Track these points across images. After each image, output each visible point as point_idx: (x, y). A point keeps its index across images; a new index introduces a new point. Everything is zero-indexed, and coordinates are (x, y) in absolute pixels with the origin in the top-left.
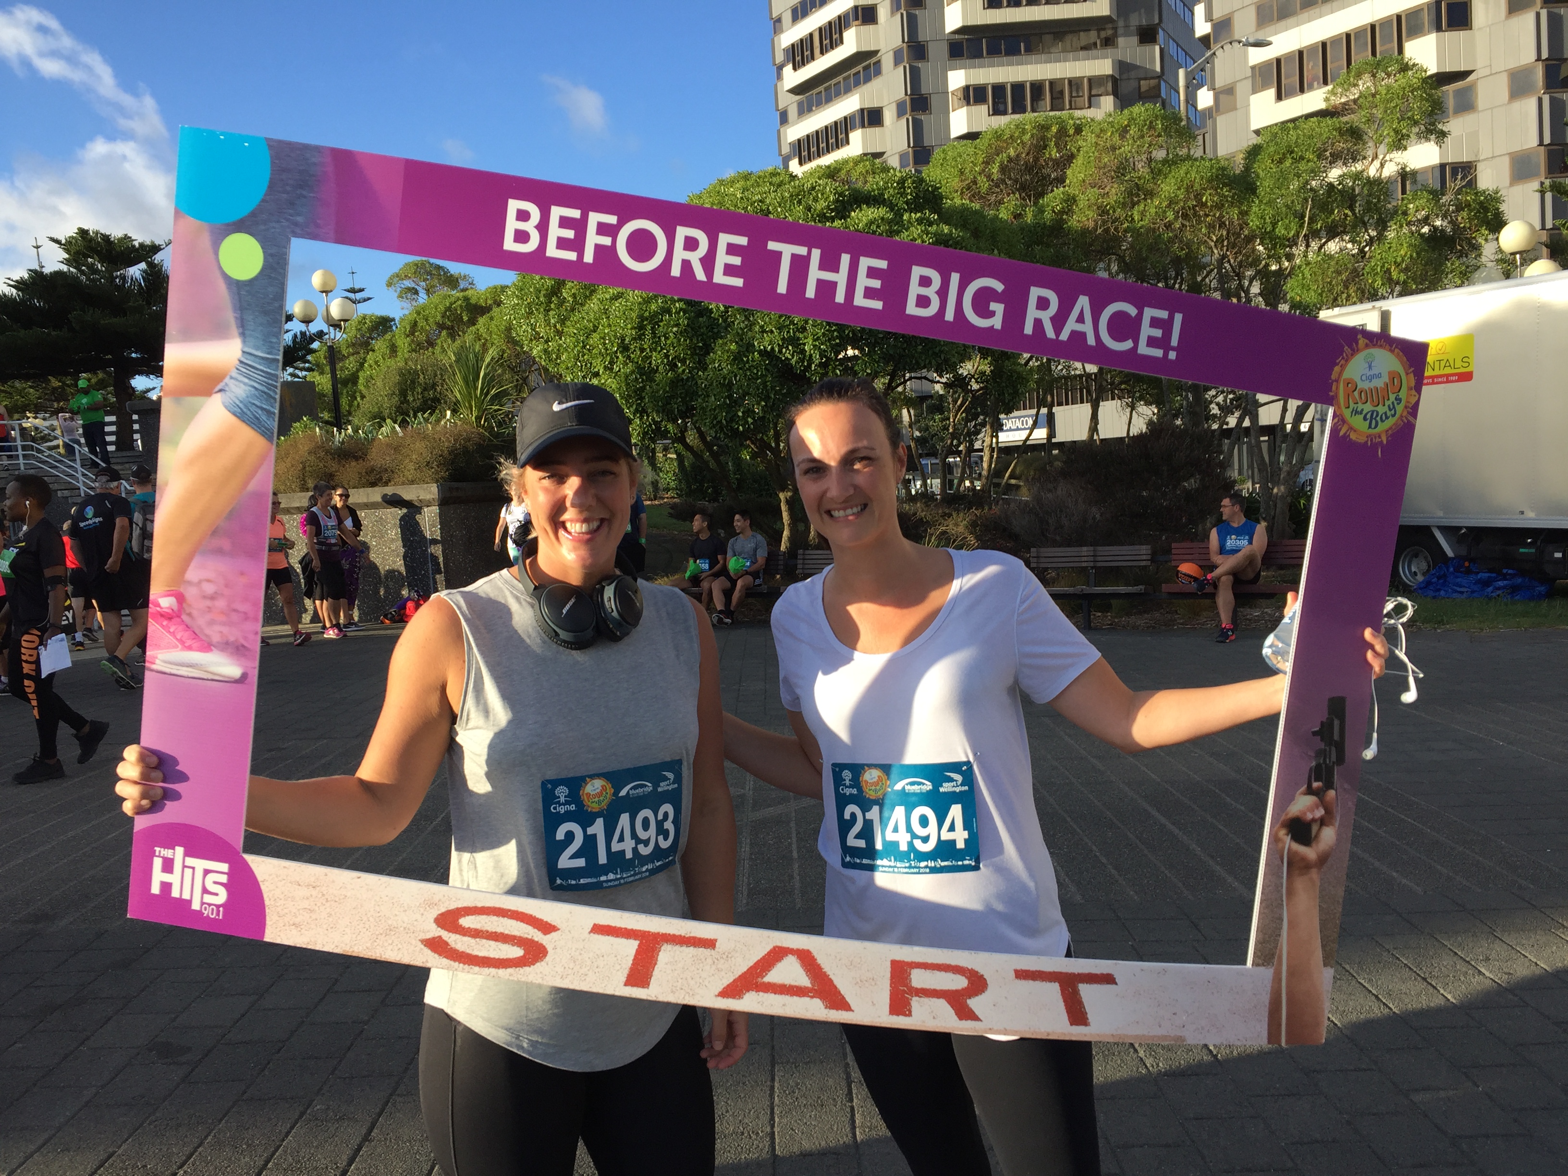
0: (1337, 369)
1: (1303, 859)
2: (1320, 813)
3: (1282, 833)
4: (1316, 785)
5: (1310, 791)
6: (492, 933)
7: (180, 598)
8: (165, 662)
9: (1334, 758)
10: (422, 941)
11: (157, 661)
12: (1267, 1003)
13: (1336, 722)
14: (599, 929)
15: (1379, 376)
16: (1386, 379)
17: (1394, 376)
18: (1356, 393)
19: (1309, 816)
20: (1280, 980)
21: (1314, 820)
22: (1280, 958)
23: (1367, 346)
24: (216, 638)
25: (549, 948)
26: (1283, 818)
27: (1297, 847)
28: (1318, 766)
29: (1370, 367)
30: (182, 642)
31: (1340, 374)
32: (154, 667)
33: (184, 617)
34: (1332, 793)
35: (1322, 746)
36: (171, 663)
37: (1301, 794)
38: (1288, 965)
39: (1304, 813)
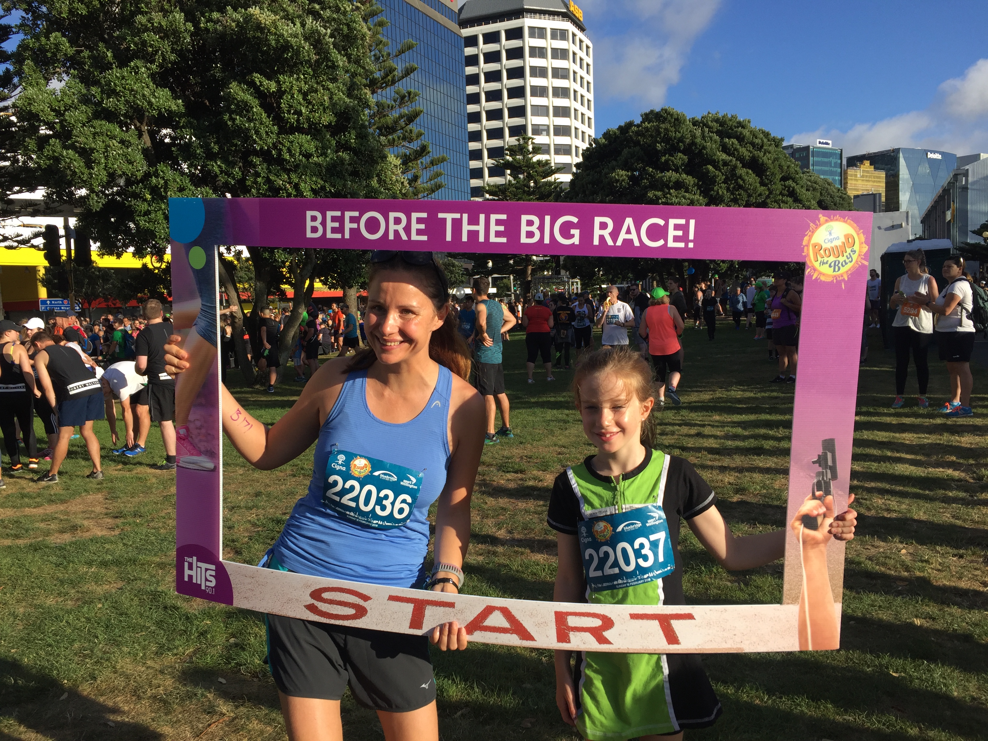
0: (806, 238)
1: (814, 539)
2: (823, 510)
3: (798, 524)
4: (818, 493)
5: (814, 497)
6: (340, 601)
7: (187, 429)
8: (183, 462)
9: (829, 476)
10: (305, 606)
11: (180, 462)
12: (797, 626)
13: (829, 455)
14: (393, 598)
15: (838, 238)
16: (843, 239)
17: (847, 237)
18: (822, 252)
19: (815, 513)
20: (804, 612)
21: (818, 515)
22: (803, 599)
23: (827, 221)
25: (368, 609)
26: (797, 515)
27: (807, 531)
28: (819, 482)
29: (830, 234)
30: (190, 451)
34: (830, 497)
35: (820, 469)
36: (186, 462)
37: (808, 499)
38: (809, 603)
39: (812, 511)
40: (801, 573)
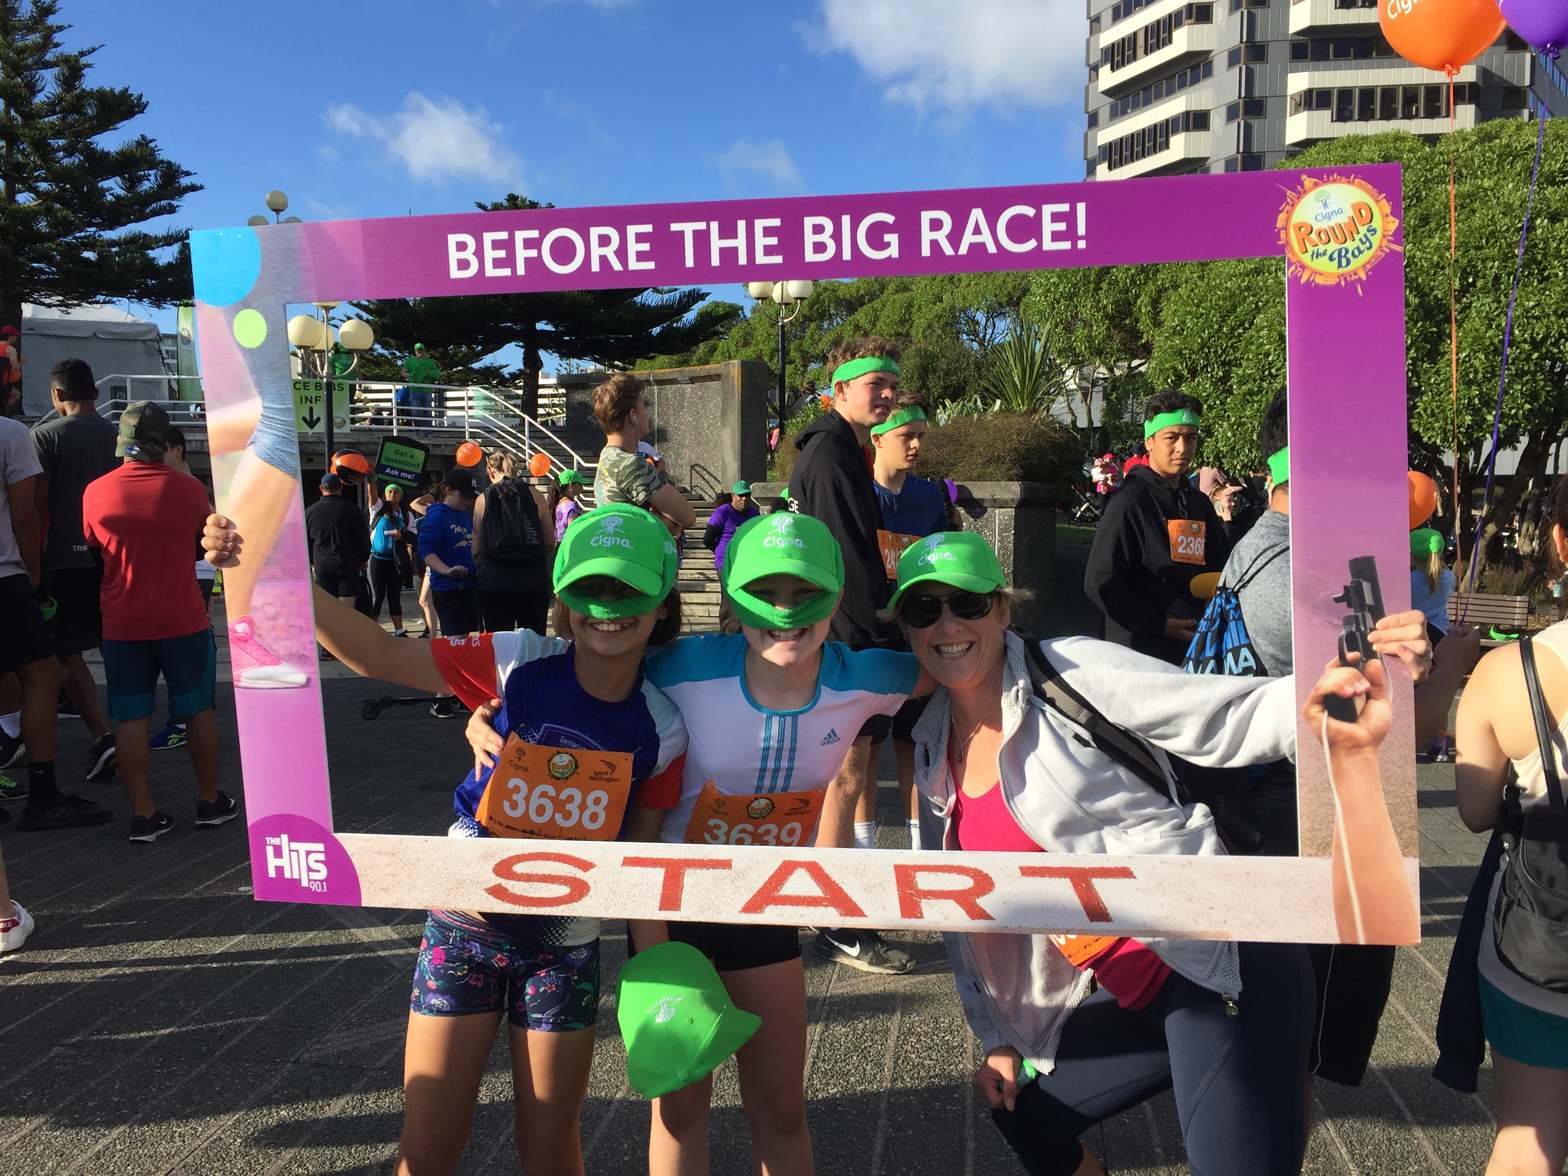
0: (1283, 215)
3: (1315, 709)
4: (1350, 655)
6: (541, 876)
7: (250, 622)
8: (248, 679)
10: (486, 890)
11: (242, 679)
13: (1367, 585)
14: (630, 862)
15: (1340, 211)
16: (1350, 212)
17: (1358, 208)
18: (1313, 236)
19: (1349, 690)
21: (1356, 694)
22: (1339, 849)
23: (1316, 185)
24: (282, 652)
25: (591, 884)
26: (1312, 693)
28: (1349, 635)
29: (1325, 205)
30: (258, 660)
31: (1288, 220)
32: (240, 684)
33: (256, 638)
34: (1373, 663)
35: (1351, 611)
36: (252, 679)
37: (1332, 666)
39: (1342, 687)
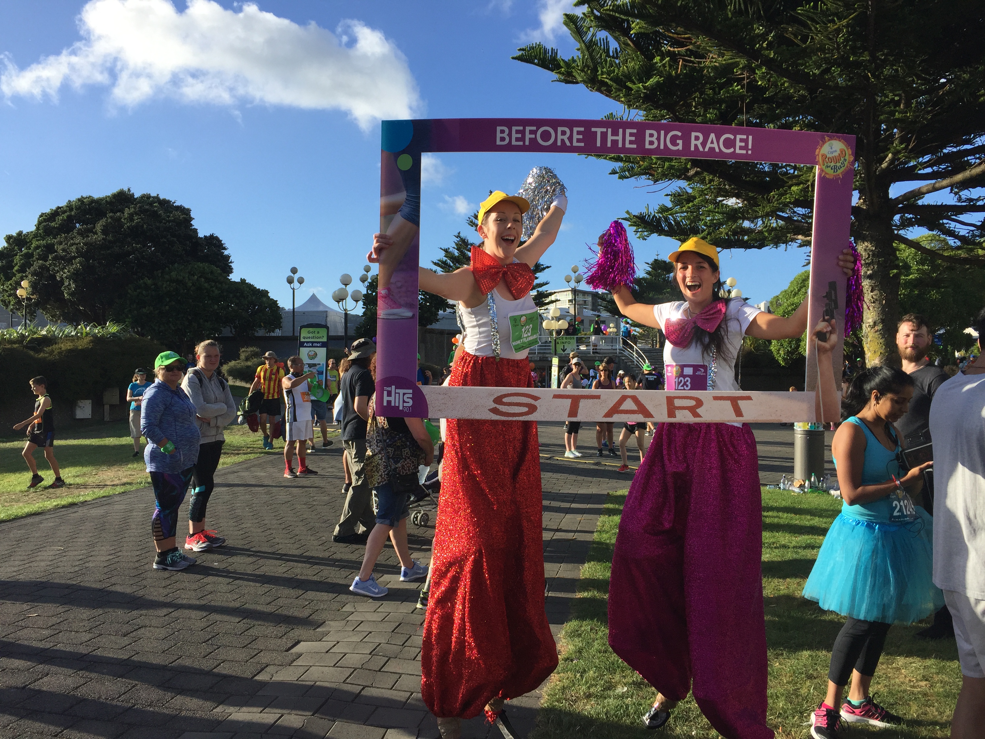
0: (817, 150)
1: (824, 347)
2: (829, 329)
3: (814, 337)
4: (826, 318)
5: (824, 320)
6: (515, 403)
7: (389, 289)
9: (833, 306)
10: (489, 410)
11: (382, 315)
12: (816, 406)
13: (833, 292)
14: (556, 397)
15: (836, 151)
16: (839, 152)
17: (842, 151)
18: (827, 159)
19: (825, 330)
20: (819, 396)
21: (827, 332)
22: (818, 388)
23: (829, 140)
24: (402, 304)
25: (538, 407)
26: (814, 331)
27: (820, 342)
28: (827, 310)
29: (831, 148)
30: (390, 306)
31: (819, 152)
32: (380, 317)
34: (834, 321)
35: (828, 302)
36: (385, 314)
38: (822, 390)
39: (823, 329)
40: (817, 370)
